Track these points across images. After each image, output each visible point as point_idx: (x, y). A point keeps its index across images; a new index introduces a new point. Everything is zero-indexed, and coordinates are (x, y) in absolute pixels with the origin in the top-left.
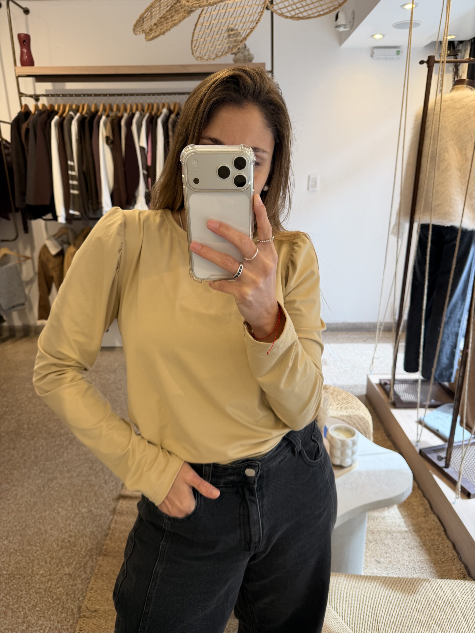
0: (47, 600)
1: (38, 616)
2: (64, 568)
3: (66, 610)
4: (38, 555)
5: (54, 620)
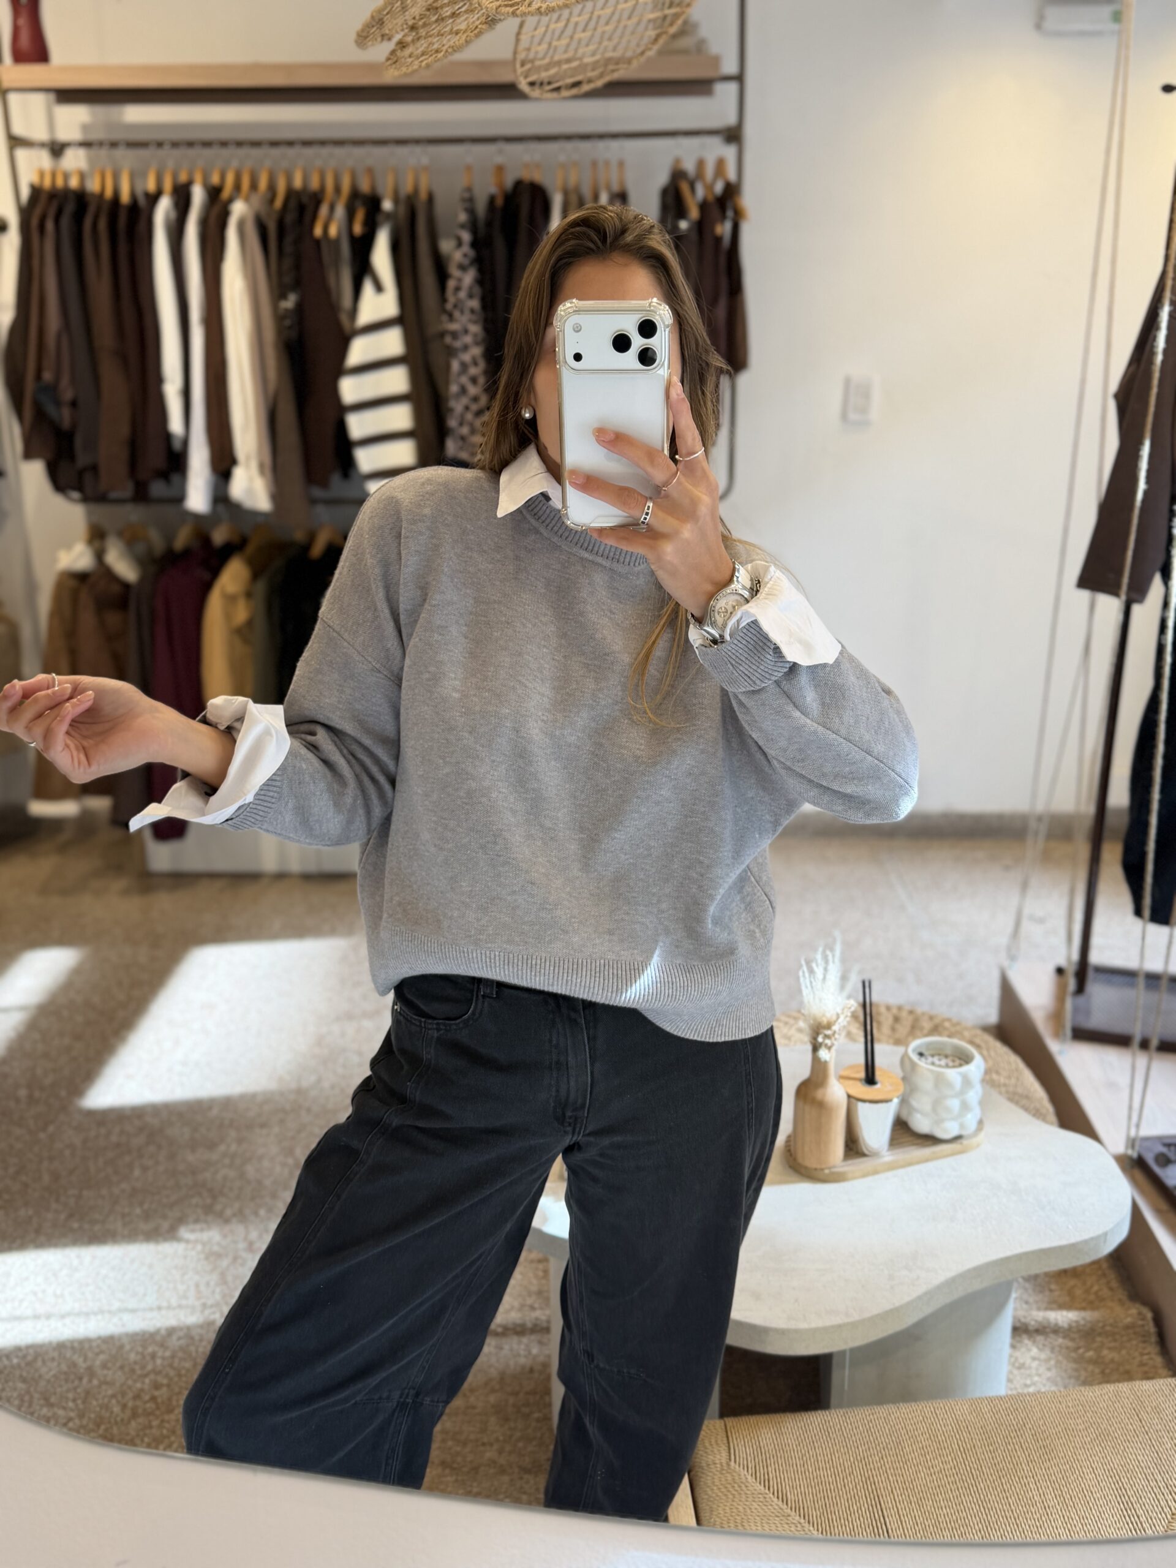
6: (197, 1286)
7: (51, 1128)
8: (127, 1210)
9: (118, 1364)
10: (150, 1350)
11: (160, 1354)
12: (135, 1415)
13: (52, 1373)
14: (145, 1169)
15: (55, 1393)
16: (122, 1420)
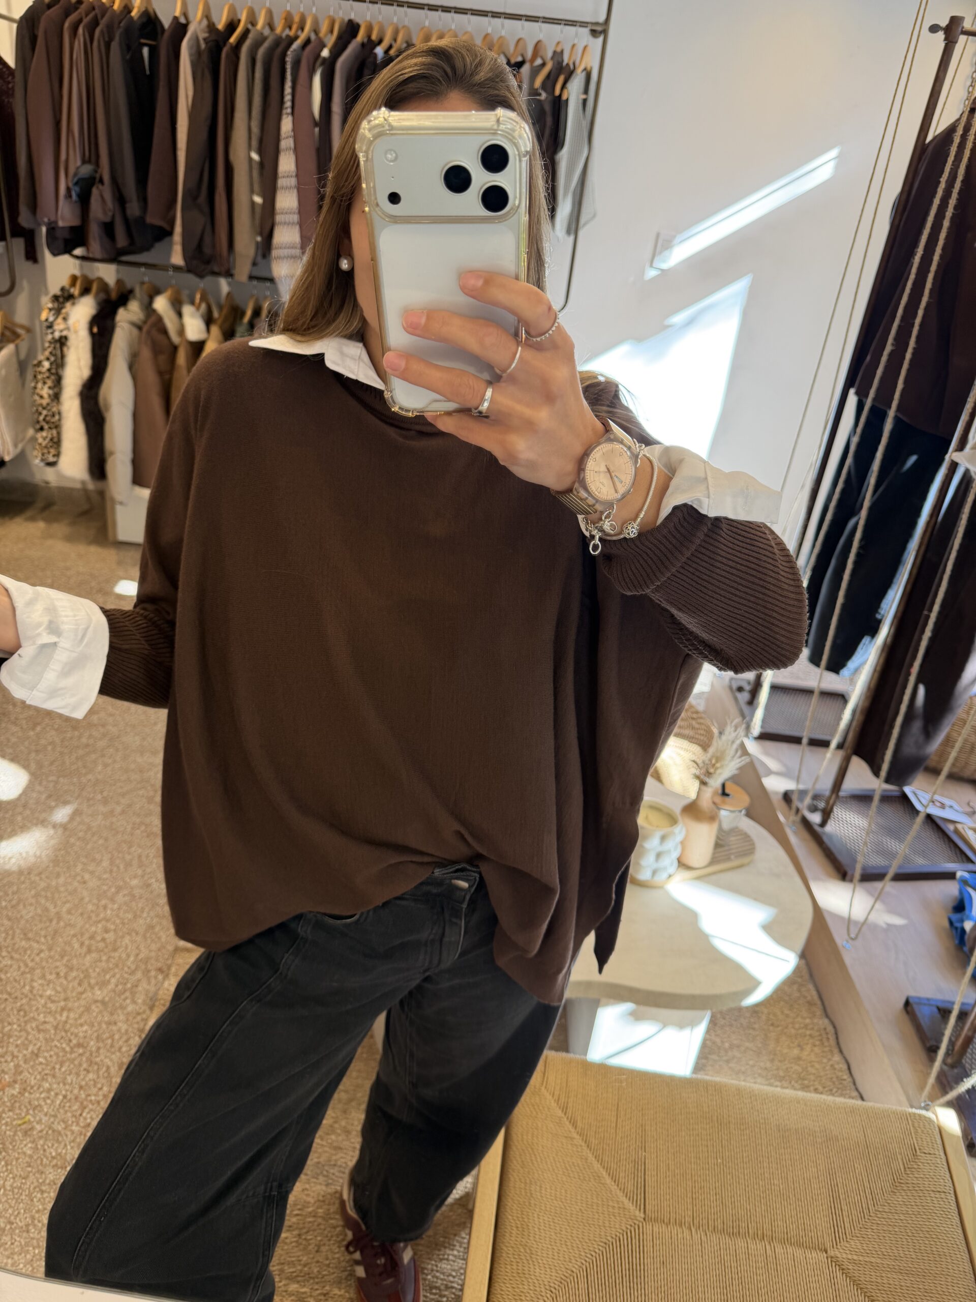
0: (59, 1045)
1: (43, 1073)
2: (92, 988)
3: (96, 1067)
4: (41, 960)
5: (72, 1083)
6: (140, 856)
7: (38, 729)
8: (92, 795)
9: (80, 911)
10: (103, 902)
11: (110, 906)
12: (89, 951)
13: (31, 914)
14: (106, 765)
15: (31, 930)
16: (80, 954)
